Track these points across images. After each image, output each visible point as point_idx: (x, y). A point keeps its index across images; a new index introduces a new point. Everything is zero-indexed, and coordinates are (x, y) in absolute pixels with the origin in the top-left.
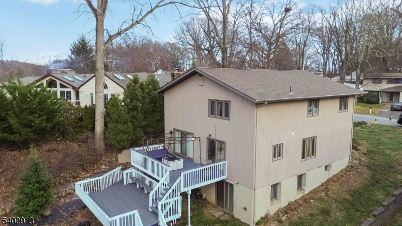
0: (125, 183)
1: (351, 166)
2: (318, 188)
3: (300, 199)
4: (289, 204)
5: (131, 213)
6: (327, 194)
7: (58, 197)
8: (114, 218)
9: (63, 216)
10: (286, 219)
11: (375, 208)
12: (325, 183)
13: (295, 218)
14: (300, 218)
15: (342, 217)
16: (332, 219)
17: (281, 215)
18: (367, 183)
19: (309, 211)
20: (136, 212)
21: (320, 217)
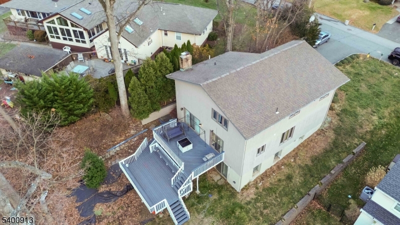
0: (151, 152)
1: (322, 130)
2: (290, 153)
3: (275, 165)
4: (266, 172)
5: (162, 201)
6: (295, 161)
7: (106, 159)
8: (153, 207)
9: (113, 177)
10: (261, 185)
11: (325, 175)
12: (297, 147)
13: (268, 185)
14: (271, 183)
15: (299, 182)
16: (292, 185)
17: (259, 181)
18: (328, 148)
19: (278, 177)
20: (165, 200)
21: (284, 183)
